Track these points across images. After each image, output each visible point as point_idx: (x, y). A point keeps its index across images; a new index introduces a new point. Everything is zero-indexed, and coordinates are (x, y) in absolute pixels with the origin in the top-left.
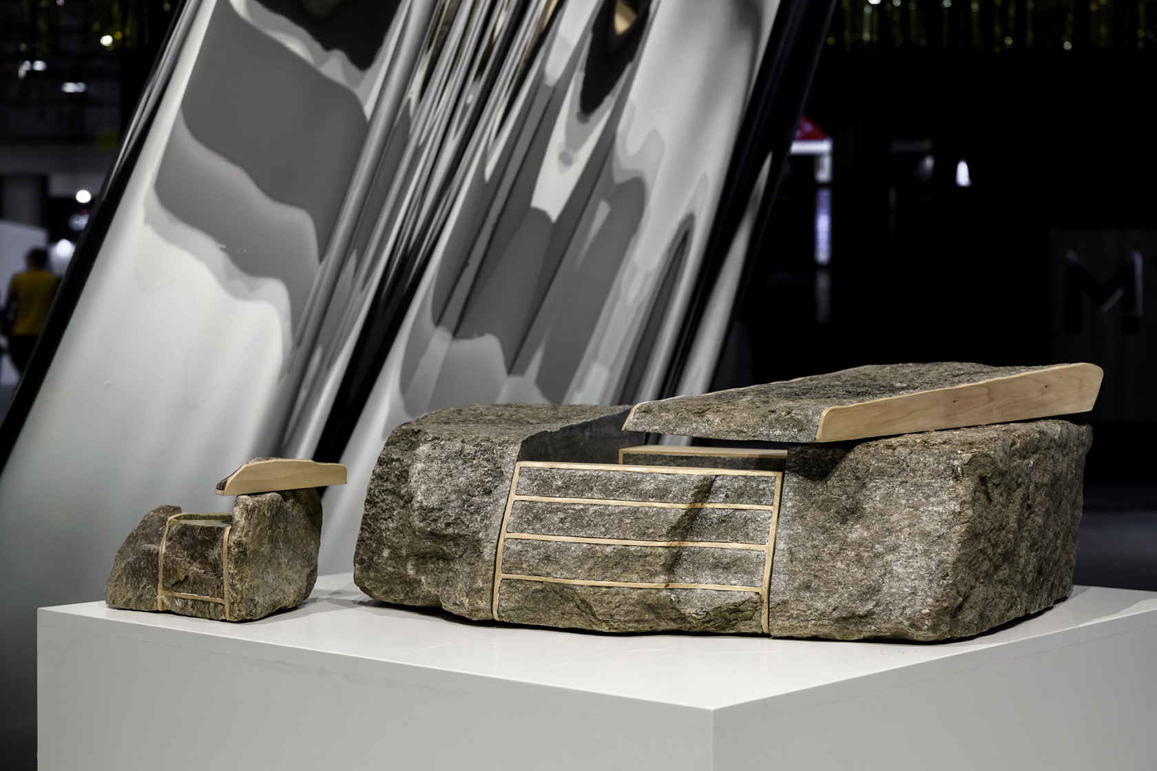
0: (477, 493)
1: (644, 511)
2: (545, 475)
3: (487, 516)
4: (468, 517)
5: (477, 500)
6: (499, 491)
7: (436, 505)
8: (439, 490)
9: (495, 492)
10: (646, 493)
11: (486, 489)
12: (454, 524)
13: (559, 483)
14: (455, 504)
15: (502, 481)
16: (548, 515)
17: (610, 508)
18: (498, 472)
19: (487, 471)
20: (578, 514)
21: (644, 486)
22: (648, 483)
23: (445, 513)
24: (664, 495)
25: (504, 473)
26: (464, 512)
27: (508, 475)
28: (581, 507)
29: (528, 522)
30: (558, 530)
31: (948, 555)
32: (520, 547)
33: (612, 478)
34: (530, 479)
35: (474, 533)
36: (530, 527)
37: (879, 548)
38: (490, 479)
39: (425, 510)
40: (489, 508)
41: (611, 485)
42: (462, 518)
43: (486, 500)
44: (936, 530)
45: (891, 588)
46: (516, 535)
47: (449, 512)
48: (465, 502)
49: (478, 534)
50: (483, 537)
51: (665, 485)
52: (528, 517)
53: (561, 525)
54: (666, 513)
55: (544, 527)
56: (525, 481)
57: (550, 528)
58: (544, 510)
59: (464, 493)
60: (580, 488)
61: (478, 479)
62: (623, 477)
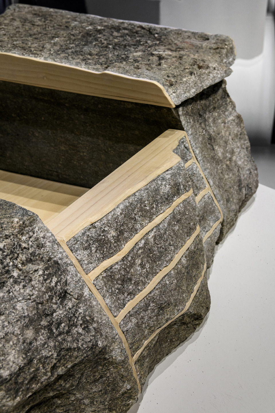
0: (55, 306)
1: (178, 212)
2: (93, 233)
3: (87, 320)
4: (70, 339)
5: (60, 313)
6: (72, 285)
7: (21, 361)
8: (8, 341)
9: (70, 289)
10: (168, 196)
11: (61, 294)
12: (59, 361)
13: (113, 233)
14: (42, 338)
15: (64, 271)
16: (132, 270)
17: (161, 226)
18: (52, 266)
19: (44, 274)
20: (146, 249)
21: (163, 190)
22: (163, 187)
23: (40, 359)
24: (178, 189)
25: (60, 261)
26: (59, 338)
27: (65, 260)
28: (143, 241)
29: (121, 291)
30: (147, 277)
31: (247, 143)
32: (134, 320)
33: (141, 199)
34: (85, 249)
35: (92, 348)
36: (126, 294)
37: (229, 155)
38: (55, 279)
39: (10, 379)
40: (80, 311)
41: (145, 206)
42: (65, 346)
43: (70, 305)
44: (238, 131)
45: (244, 175)
46: (124, 312)
47: (44, 353)
48: (49, 327)
49: (97, 345)
50: (105, 343)
51: (173, 181)
52: (116, 287)
53: (145, 270)
54: (188, 203)
55: (137, 284)
56: (83, 254)
57: (142, 281)
58: (125, 269)
59: (40, 318)
60: (130, 225)
61: (43, 289)
62: (148, 192)
